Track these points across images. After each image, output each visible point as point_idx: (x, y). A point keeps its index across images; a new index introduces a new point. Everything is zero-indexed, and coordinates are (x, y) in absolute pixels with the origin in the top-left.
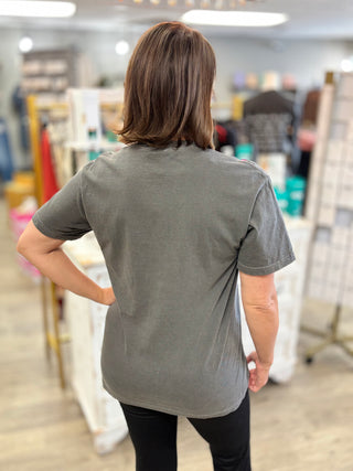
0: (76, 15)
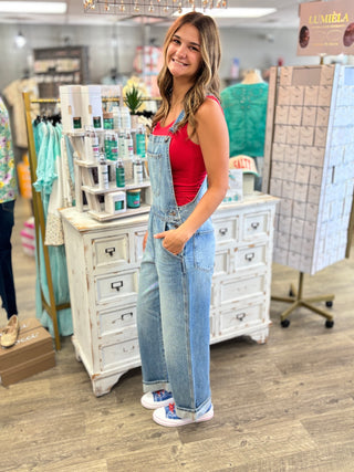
0: (67, 12)
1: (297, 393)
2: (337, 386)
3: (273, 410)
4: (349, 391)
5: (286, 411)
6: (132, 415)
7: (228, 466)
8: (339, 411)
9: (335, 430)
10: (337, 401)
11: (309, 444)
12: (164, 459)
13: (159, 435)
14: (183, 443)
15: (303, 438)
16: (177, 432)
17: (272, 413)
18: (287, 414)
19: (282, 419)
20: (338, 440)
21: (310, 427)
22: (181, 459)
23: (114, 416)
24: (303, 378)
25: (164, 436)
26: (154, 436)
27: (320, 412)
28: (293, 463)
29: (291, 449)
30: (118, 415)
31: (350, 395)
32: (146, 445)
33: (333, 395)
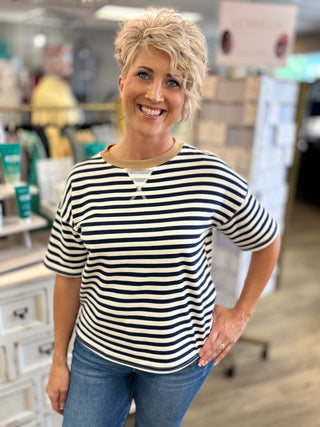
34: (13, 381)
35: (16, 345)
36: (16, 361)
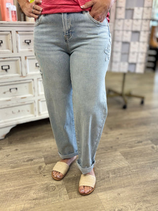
1: (118, 138)
2: (141, 135)
3: (104, 147)
4: (148, 137)
5: (112, 147)
6: (16, 150)
7: (74, 175)
8: (143, 147)
9: (140, 156)
10: (141, 142)
11: (124, 163)
12: (32, 173)
13: (32, 160)
14: (46, 164)
15: (121, 160)
16: (43, 159)
17: (102, 148)
18: (112, 148)
19: (109, 151)
20: (142, 161)
21: (126, 155)
22: (44, 173)
23: (5, 150)
24: (122, 131)
25: (34, 160)
26: (28, 161)
27: (131, 147)
28: (115, 173)
29: (114, 166)
30: (7, 150)
31: (149, 139)
32: (23, 165)
33: (139, 139)
34: (24, 77)
35: (26, 58)
36: (26, 67)
